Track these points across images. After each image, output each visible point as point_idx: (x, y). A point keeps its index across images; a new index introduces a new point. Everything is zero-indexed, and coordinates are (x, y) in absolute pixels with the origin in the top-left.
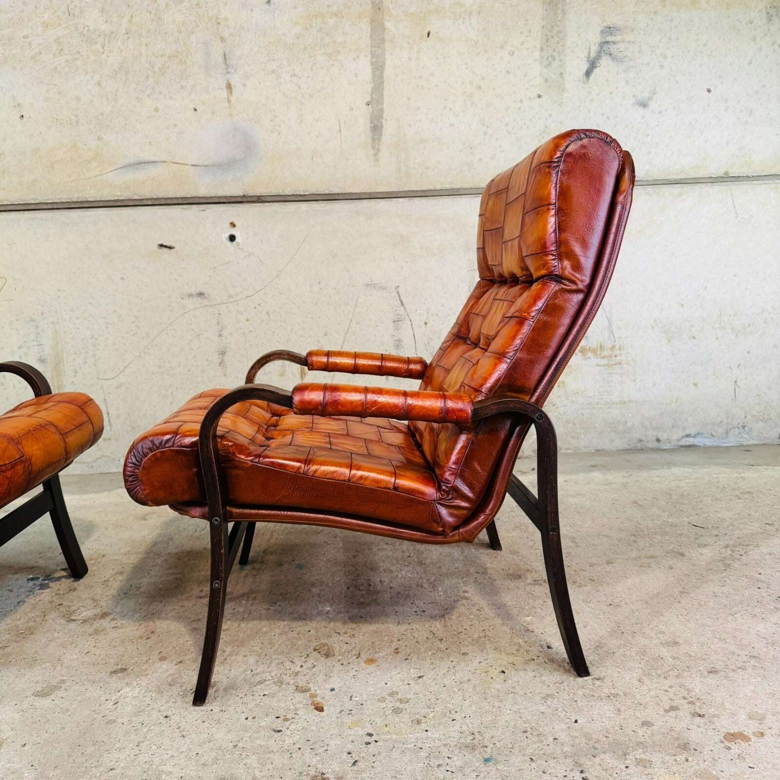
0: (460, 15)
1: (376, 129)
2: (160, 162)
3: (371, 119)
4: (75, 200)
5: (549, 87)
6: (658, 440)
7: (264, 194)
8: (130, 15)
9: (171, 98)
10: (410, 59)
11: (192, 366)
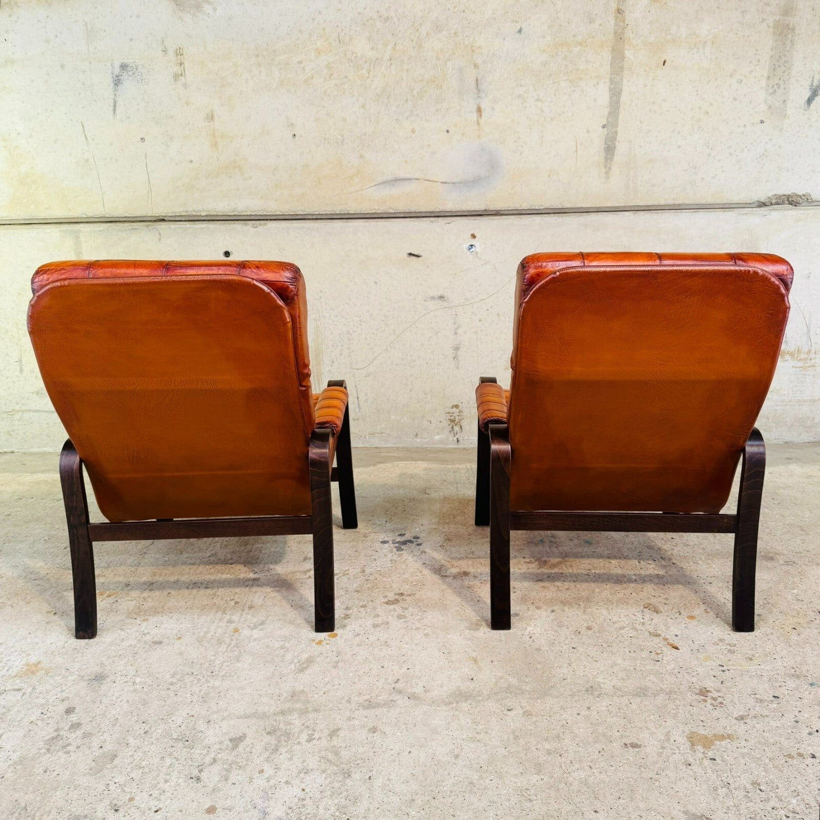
0: (695, 45)
1: (610, 149)
2: (414, 179)
3: (606, 141)
4: (338, 212)
5: (772, 113)
7: (503, 209)
8: (394, 43)
9: (427, 120)
10: (645, 86)
11: (430, 359)
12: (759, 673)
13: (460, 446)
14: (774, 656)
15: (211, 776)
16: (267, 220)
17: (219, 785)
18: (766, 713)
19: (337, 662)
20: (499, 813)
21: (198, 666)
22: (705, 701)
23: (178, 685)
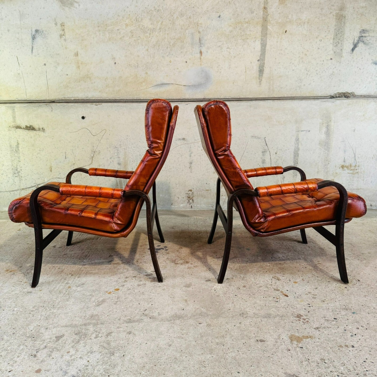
0: (300, 24)
1: (261, 71)
2: (171, 84)
3: (259, 67)
4: (136, 99)
5: (336, 55)
6: (371, 205)
7: (212, 98)
8: (161, 22)
9: (176, 57)
10: (277, 42)
11: (178, 168)
12: (327, 308)
13: (193, 209)
14: (336, 300)
15: (42, 355)
16: (102, 102)
17: (45, 359)
18: (330, 326)
19: (117, 302)
20: (188, 373)
21: (47, 303)
22: (300, 320)
23: (36, 311)
